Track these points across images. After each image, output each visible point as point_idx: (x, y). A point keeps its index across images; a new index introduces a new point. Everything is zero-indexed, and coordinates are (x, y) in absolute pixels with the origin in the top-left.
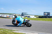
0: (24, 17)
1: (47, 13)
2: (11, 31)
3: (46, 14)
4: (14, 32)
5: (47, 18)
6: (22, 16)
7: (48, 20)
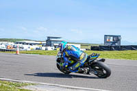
0: (54, 48)
1: (112, 38)
2: (16, 86)
3: (111, 40)
4: (24, 88)
5: (113, 50)
6: (47, 45)
7: (116, 57)
